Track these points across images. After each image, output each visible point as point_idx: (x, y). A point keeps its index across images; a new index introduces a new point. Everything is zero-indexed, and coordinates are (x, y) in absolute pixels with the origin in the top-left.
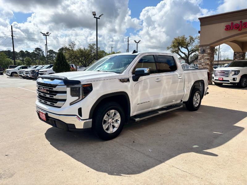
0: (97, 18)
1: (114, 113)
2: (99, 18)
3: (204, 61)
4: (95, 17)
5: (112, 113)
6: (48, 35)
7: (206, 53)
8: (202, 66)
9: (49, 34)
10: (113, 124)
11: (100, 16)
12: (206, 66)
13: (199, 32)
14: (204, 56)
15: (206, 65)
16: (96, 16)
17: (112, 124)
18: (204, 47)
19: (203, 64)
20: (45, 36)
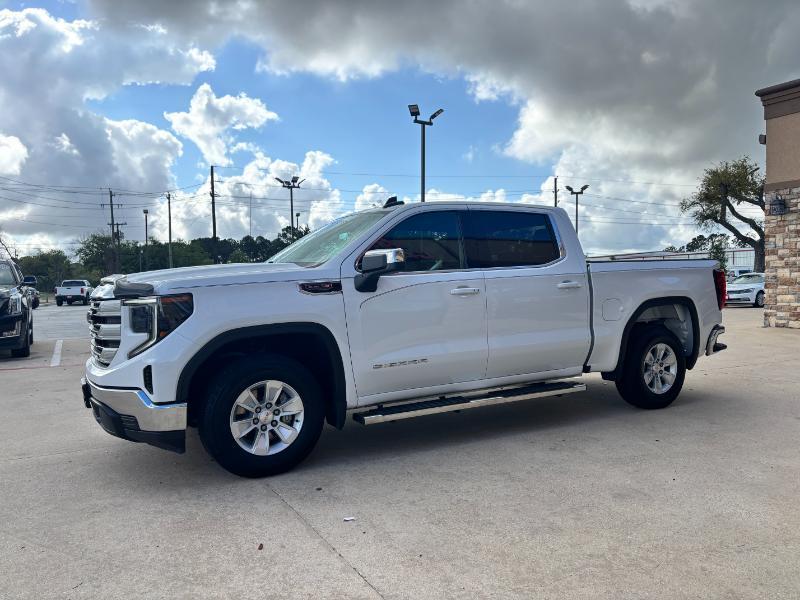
0: (423, 123)
1: (279, 393)
2: (430, 124)
3: (787, 240)
4: (416, 121)
5: (274, 390)
6: (296, 184)
7: (792, 212)
8: (781, 258)
9: (299, 181)
10: (275, 429)
11: (433, 116)
12: (794, 259)
13: (763, 140)
14: (786, 223)
15: (795, 256)
16: (419, 118)
17: (270, 427)
18: (781, 192)
19: (780, 252)
20: (289, 187)
